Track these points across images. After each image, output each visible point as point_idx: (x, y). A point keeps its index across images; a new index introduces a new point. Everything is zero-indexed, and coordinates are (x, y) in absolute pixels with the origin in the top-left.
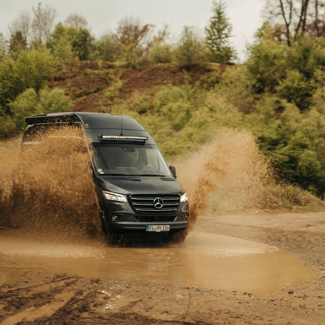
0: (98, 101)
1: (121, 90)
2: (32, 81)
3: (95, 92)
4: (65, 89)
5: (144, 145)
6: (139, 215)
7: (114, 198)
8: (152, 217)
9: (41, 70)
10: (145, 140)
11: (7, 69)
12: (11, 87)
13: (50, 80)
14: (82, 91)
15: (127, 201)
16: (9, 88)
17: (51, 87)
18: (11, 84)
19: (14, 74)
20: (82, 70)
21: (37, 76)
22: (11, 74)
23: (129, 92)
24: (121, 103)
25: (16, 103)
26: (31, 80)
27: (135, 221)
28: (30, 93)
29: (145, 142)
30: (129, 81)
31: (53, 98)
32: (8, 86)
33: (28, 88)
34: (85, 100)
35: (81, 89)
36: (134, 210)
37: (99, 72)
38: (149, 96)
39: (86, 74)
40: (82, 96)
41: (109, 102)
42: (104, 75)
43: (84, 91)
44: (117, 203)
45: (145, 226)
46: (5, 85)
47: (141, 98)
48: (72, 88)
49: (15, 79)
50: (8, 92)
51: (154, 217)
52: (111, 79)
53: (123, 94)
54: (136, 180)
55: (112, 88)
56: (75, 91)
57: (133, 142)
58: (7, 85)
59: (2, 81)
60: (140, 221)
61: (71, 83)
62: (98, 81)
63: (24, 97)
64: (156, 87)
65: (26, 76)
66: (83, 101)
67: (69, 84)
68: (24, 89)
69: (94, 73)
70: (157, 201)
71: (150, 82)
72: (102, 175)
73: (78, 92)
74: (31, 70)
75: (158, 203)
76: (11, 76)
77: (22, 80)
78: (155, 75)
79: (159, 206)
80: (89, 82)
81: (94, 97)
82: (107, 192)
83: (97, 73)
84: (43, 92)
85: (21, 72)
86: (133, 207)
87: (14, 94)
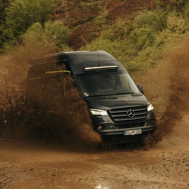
0: (90, 28)
1: (107, 18)
2: (39, 16)
3: (87, 21)
4: (65, 20)
5: (117, 71)
6: (117, 124)
7: (98, 113)
8: (127, 124)
9: (45, 7)
10: (117, 67)
11: (18, 8)
12: (22, 22)
13: (52, 14)
14: (78, 21)
15: (107, 114)
16: (21, 23)
17: (53, 19)
18: (23, 20)
19: (24, 11)
20: (77, 4)
21: (42, 12)
22: (22, 11)
23: (114, 18)
24: (108, 28)
25: (26, 35)
26: (37, 15)
27: (116, 129)
28: (37, 26)
29: (117, 69)
30: (113, 10)
31: (55, 29)
32: (20, 22)
33: (35, 22)
34: (80, 28)
35: (77, 19)
36: (113, 121)
37: (90, 5)
38: (129, 21)
39: (80, 7)
40: (78, 25)
41: (98, 28)
42: (94, 7)
43: (80, 21)
44: (100, 117)
45: (123, 131)
46: (18, 21)
47: (123, 23)
48: (70, 19)
49: (25, 16)
50: (21, 27)
51: (129, 124)
52: (99, 10)
53: (109, 21)
54: (113, 98)
55: (100, 17)
56: (72, 21)
57: (108, 70)
58: (19, 20)
59: (15, 17)
60: (119, 129)
61: (69, 15)
62: (90, 12)
63: (32, 30)
64: (135, 13)
65: (34, 12)
66: (78, 29)
67: (67, 16)
68: (32, 23)
69: (86, 5)
70: (129, 112)
71: (130, 10)
72: (88, 97)
73: (75, 22)
74: (37, 7)
75: (131, 114)
76: (22, 13)
77: (31, 16)
78: (134, 3)
79: (131, 115)
80: (83, 13)
81: (87, 25)
82: (92, 109)
83: (89, 5)
84: (47, 24)
85: (29, 9)
86: (112, 119)
87: (25, 27)
